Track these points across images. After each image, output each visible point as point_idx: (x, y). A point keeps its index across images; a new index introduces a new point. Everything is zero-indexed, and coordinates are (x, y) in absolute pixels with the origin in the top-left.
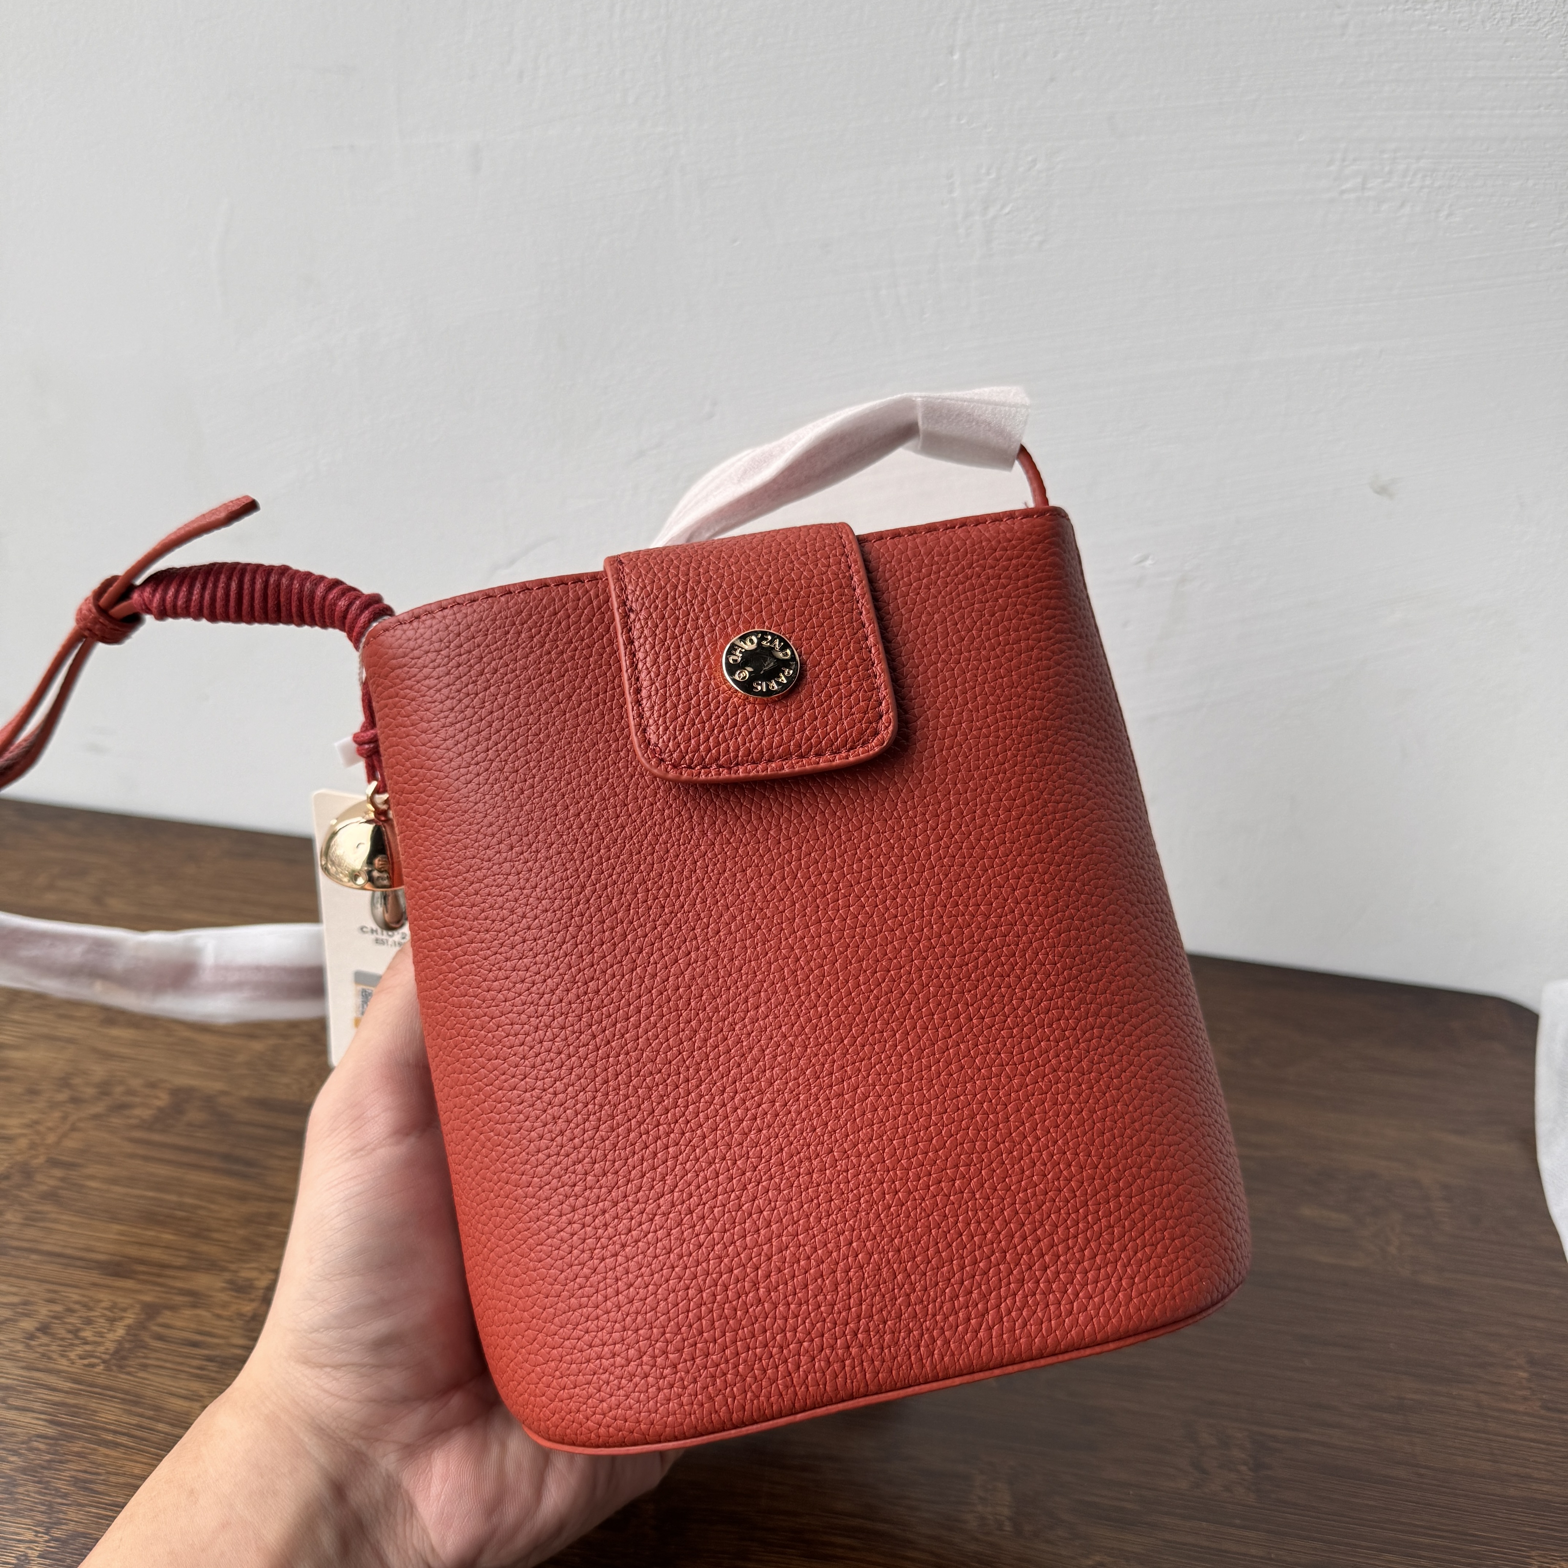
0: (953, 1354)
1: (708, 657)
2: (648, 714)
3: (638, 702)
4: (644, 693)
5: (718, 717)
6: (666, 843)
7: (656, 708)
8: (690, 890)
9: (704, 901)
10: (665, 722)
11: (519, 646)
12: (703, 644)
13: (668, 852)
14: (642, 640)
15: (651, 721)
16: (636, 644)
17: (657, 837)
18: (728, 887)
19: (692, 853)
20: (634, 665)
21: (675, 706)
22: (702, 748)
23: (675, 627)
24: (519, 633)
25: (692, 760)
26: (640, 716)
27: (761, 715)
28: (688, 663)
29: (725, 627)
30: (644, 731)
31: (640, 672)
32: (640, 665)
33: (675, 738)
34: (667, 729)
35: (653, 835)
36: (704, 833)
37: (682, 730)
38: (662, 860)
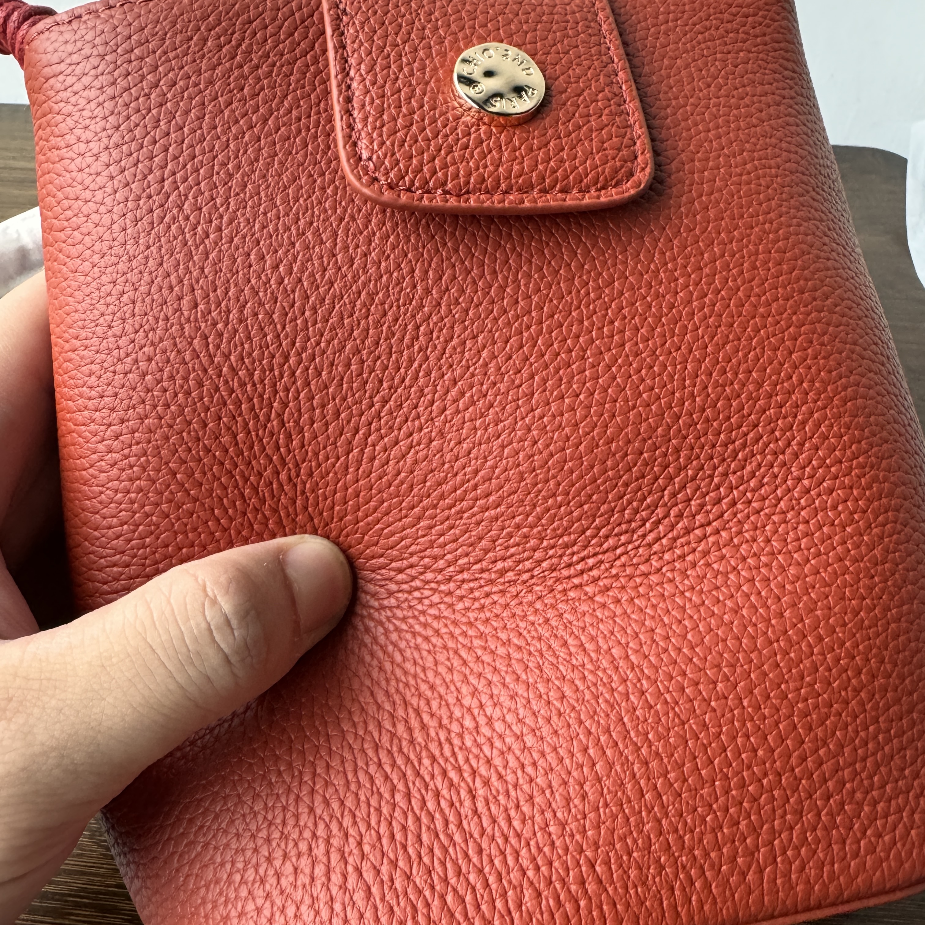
0: (715, 902)
1: (435, 70)
2: (359, 126)
3: (348, 112)
4: (356, 104)
5: (447, 136)
6: (383, 303)
7: (370, 120)
8: (411, 361)
9: (428, 374)
10: (381, 135)
11: (203, 56)
12: (429, 56)
13: (385, 314)
14: (355, 46)
15: (363, 135)
16: (349, 49)
17: (371, 296)
18: (457, 357)
19: (414, 316)
20: (344, 71)
21: (394, 119)
22: (425, 169)
23: (397, 34)
24: (205, 40)
25: (412, 182)
26: (351, 127)
27: (499, 138)
28: (412, 74)
29: (456, 41)
30: (355, 144)
31: (352, 79)
32: (352, 73)
33: (393, 154)
34: (383, 143)
35: (368, 294)
36: (428, 291)
37: (402, 145)
38: (378, 324)
